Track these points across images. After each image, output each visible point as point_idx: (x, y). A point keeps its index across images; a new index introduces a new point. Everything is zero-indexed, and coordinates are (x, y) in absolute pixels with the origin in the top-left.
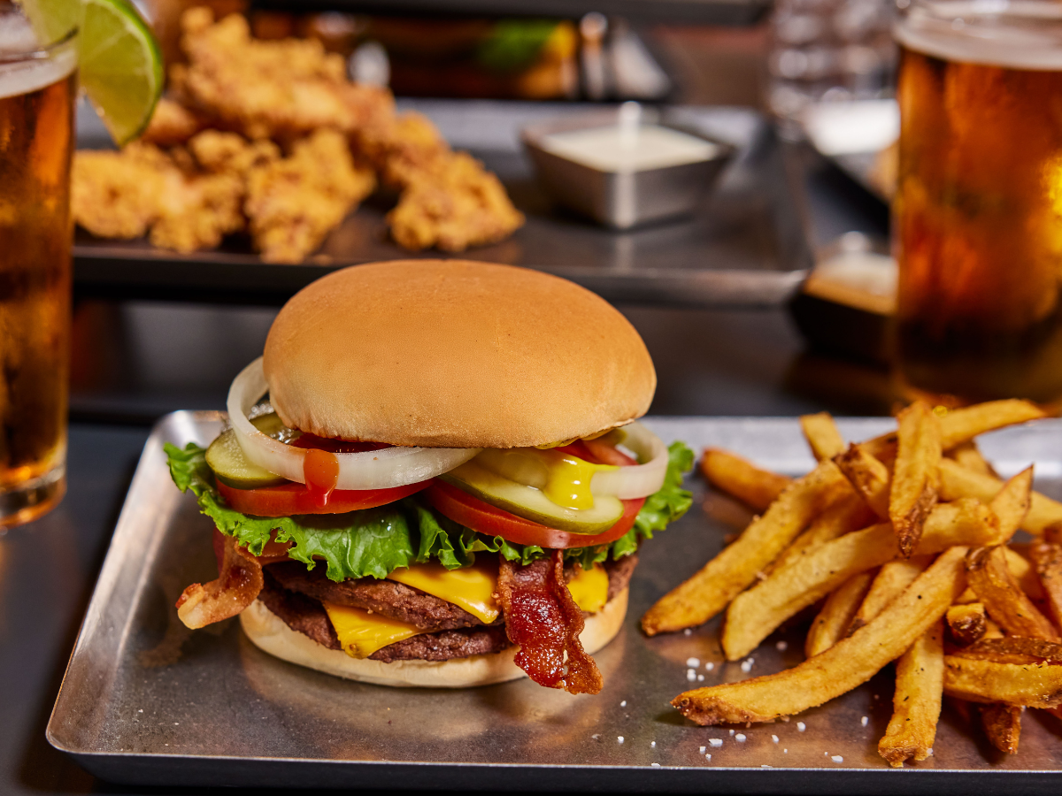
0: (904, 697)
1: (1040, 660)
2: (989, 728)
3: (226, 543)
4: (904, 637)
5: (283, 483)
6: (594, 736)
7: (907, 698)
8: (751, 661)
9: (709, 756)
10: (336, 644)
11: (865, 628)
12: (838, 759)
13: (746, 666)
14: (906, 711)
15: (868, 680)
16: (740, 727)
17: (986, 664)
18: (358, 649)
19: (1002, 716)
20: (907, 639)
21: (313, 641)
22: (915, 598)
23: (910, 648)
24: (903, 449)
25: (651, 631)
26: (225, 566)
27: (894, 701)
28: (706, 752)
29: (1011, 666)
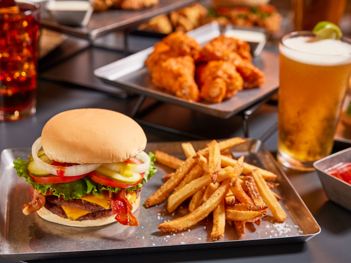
0: (216, 221)
1: (250, 210)
2: (237, 227)
3: (34, 191)
4: (215, 205)
5: (50, 175)
6: (137, 237)
7: (217, 221)
8: (174, 213)
9: (167, 240)
10: (66, 217)
11: (205, 203)
12: (200, 239)
13: (173, 214)
14: (217, 225)
15: (207, 216)
16: (174, 232)
17: (236, 211)
18: (72, 218)
19: (241, 224)
20: (216, 205)
21: (59, 217)
22: (217, 194)
23: (217, 207)
24: (211, 154)
25: (147, 206)
26: (34, 198)
27: (213, 222)
28: (166, 239)
29: (243, 212)
